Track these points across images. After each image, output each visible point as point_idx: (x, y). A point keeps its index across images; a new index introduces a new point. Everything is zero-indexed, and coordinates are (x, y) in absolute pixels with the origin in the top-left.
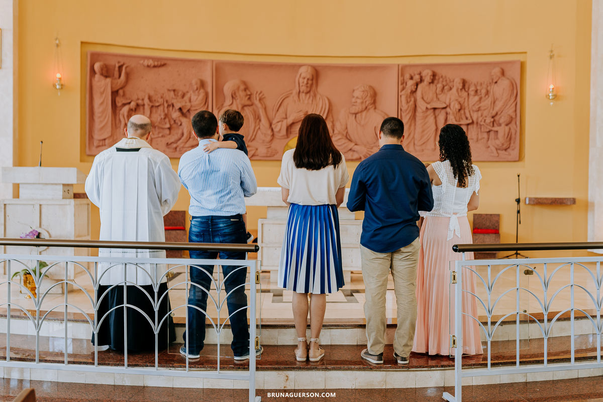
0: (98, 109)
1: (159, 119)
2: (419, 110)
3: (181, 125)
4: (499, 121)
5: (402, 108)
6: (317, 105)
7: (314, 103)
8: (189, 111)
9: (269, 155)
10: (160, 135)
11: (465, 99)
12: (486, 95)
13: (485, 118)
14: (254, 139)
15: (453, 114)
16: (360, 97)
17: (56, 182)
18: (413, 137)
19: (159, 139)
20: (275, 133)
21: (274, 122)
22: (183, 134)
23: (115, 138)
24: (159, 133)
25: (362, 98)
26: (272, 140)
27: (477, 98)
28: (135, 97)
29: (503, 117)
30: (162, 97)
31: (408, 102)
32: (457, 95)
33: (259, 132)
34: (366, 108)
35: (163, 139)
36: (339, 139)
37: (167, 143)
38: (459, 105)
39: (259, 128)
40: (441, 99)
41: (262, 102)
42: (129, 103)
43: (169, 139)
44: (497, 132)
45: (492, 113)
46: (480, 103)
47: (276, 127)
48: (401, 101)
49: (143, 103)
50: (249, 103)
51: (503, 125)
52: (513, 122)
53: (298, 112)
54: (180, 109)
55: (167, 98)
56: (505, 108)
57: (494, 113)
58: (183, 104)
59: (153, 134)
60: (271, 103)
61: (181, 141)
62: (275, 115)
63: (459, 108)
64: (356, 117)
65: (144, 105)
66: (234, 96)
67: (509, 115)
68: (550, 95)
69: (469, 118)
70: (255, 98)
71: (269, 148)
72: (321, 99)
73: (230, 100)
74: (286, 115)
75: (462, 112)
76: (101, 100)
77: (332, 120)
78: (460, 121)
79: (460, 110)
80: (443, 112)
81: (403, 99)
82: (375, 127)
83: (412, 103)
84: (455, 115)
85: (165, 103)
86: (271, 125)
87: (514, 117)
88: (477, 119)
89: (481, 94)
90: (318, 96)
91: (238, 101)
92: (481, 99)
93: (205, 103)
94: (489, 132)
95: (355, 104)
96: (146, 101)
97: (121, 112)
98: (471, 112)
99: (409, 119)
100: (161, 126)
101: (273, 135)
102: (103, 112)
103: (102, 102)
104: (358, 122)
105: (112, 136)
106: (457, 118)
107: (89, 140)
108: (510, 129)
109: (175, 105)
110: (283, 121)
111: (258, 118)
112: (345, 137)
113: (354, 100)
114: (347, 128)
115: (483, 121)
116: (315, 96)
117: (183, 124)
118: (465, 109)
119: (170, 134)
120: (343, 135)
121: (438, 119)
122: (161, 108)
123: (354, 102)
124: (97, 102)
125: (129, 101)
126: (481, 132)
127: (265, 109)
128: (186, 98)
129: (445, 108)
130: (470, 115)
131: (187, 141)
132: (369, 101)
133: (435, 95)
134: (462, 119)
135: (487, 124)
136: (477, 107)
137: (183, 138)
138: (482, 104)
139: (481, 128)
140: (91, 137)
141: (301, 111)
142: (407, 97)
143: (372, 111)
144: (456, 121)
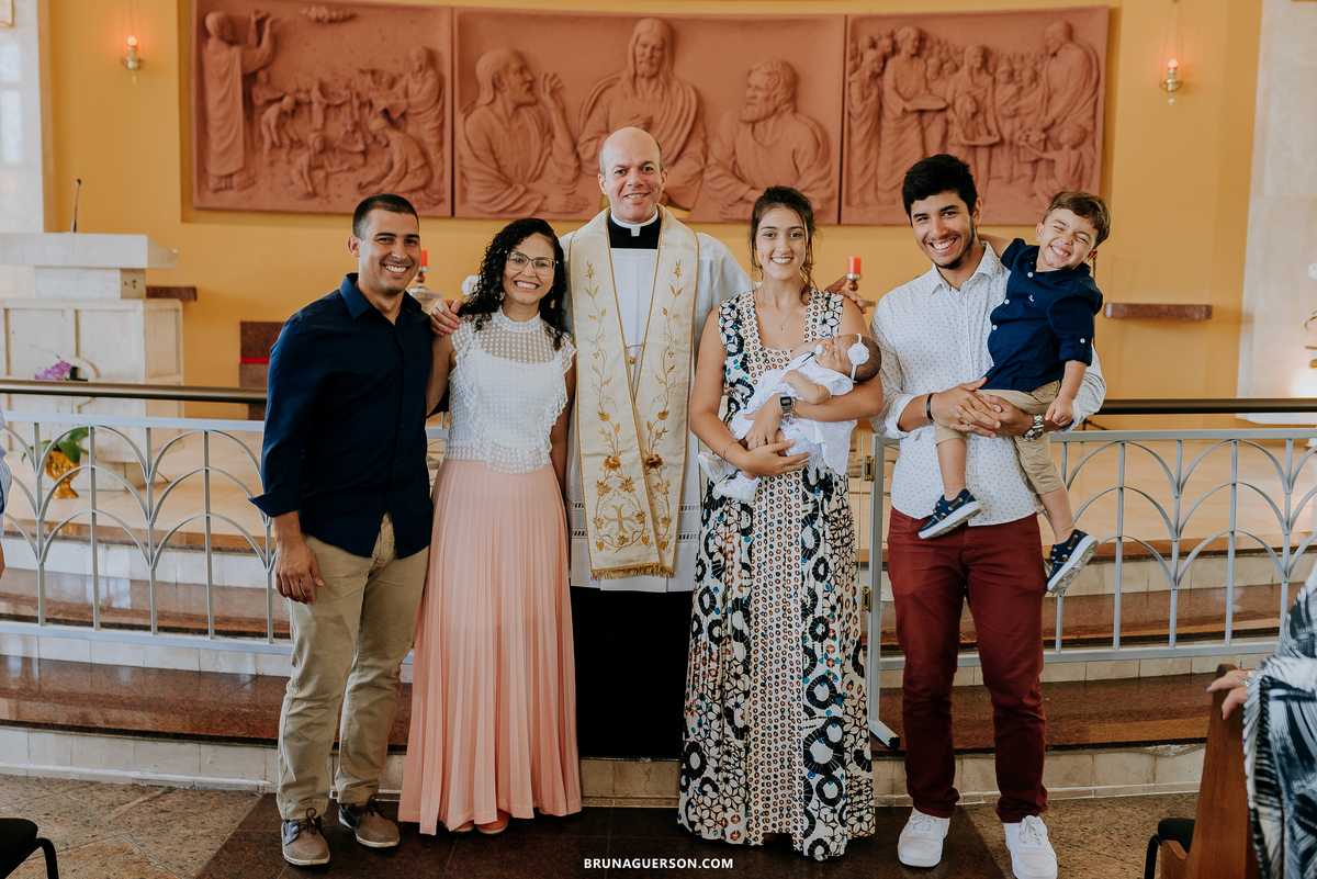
0: (215, 113)
1: (342, 133)
2: (888, 114)
3: (387, 145)
4: (1058, 139)
5: (852, 111)
6: (671, 104)
7: (665, 98)
8: (403, 115)
9: (570, 210)
10: (345, 167)
11: (986, 90)
12: (1032, 82)
13: (1028, 133)
14: (539, 176)
15: (961, 122)
16: (762, 86)
17: (106, 264)
18: (875, 173)
19: (343, 176)
20: (585, 164)
21: (582, 140)
22: (391, 165)
23: (252, 172)
24: (342, 162)
25: (768, 88)
26: (576, 179)
27: (1012, 89)
28: (291, 87)
29: (1066, 131)
30: (347, 87)
31: (864, 98)
32: (969, 81)
33: (551, 161)
34: (776, 109)
35: (351, 175)
36: (719, 176)
37: (360, 184)
38: (974, 104)
39: (551, 153)
40: (935, 91)
41: (557, 97)
42: (280, 99)
43: (364, 175)
44: (1053, 161)
45: (1042, 122)
46: (1019, 99)
47: (585, 149)
48: (850, 95)
49: (307, 100)
50: (528, 98)
51: (1066, 148)
52: (1088, 142)
53: (633, 119)
54: (386, 112)
55: (359, 89)
56: (1071, 110)
57: (1048, 121)
58: (392, 101)
59: (330, 164)
60: (576, 98)
61: (388, 179)
62: (585, 124)
63: (974, 110)
64: (753, 129)
65: (310, 103)
66: (498, 85)
67: (1080, 126)
68: (1169, 81)
69: (995, 132)
70: (542, 90)
71: (571, 194)
72: (681, 91)
73: (489, 94)
74: (607, 124)
75: (980, 118)
76: (222, 93)
77: (703, 135)
78: (973, 139)
79: (974, 115)
80: (939, 118)
81: (855, 90)
82: (794, 151)
83: (872, 99)
84: (964, 125)
85: (354, 100)
86: (575, 145)
87: (1090, 129)
88: (1012, 134)
89: (1021, 81)
90: (675, 85)
91: (506, 94)
92: (1020, 90)
93: (438, 100)
94: (1036, 162)
95: (752, 101)
96: (315, 95)
97: (264, 118)
98: (999, 118)
99: (867, 133)
100: (346, 147)
101: (579, 168)
102: (226, 117)
103: (224, 97)
104: (759, 140)
105: (245, 167)
106: (969, 132)
107: (199, 176)
108: (1081, 156)
109: (374, 102)
110: (599, 138)
111: (547, 132)
112: (729, 173)
113: (749, 93)
114: (734, 153)
115: (1024, 138)
116: (668, 83)
117: (393, 144)
118: (985, 112)
119: (365, 164)
120: (727, 168)
121: (927, 134)
122: (347, 109)
123: (751, 98)
124: (213, 96)
125: (279, 95)
126: (1019, 162)
127: (563, 111)
128: (399, 88)
129: (943, 110)
130: (997, 124)
131: (401, 180)
132: (781, 94)
133: (923, 82)
134: (979, 135)
135: (1031, 146)
136: (1012, 108)
137: (391, 174)
138: (1024, 102)
139: (1019, 154)
140: (202, 171)
141: (638, 116)
142: (862, 87)
143: (787, 116)
144: (966, 138)
